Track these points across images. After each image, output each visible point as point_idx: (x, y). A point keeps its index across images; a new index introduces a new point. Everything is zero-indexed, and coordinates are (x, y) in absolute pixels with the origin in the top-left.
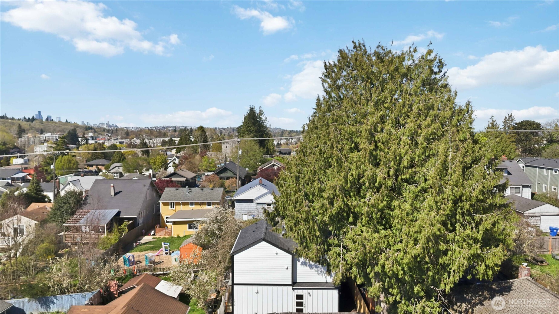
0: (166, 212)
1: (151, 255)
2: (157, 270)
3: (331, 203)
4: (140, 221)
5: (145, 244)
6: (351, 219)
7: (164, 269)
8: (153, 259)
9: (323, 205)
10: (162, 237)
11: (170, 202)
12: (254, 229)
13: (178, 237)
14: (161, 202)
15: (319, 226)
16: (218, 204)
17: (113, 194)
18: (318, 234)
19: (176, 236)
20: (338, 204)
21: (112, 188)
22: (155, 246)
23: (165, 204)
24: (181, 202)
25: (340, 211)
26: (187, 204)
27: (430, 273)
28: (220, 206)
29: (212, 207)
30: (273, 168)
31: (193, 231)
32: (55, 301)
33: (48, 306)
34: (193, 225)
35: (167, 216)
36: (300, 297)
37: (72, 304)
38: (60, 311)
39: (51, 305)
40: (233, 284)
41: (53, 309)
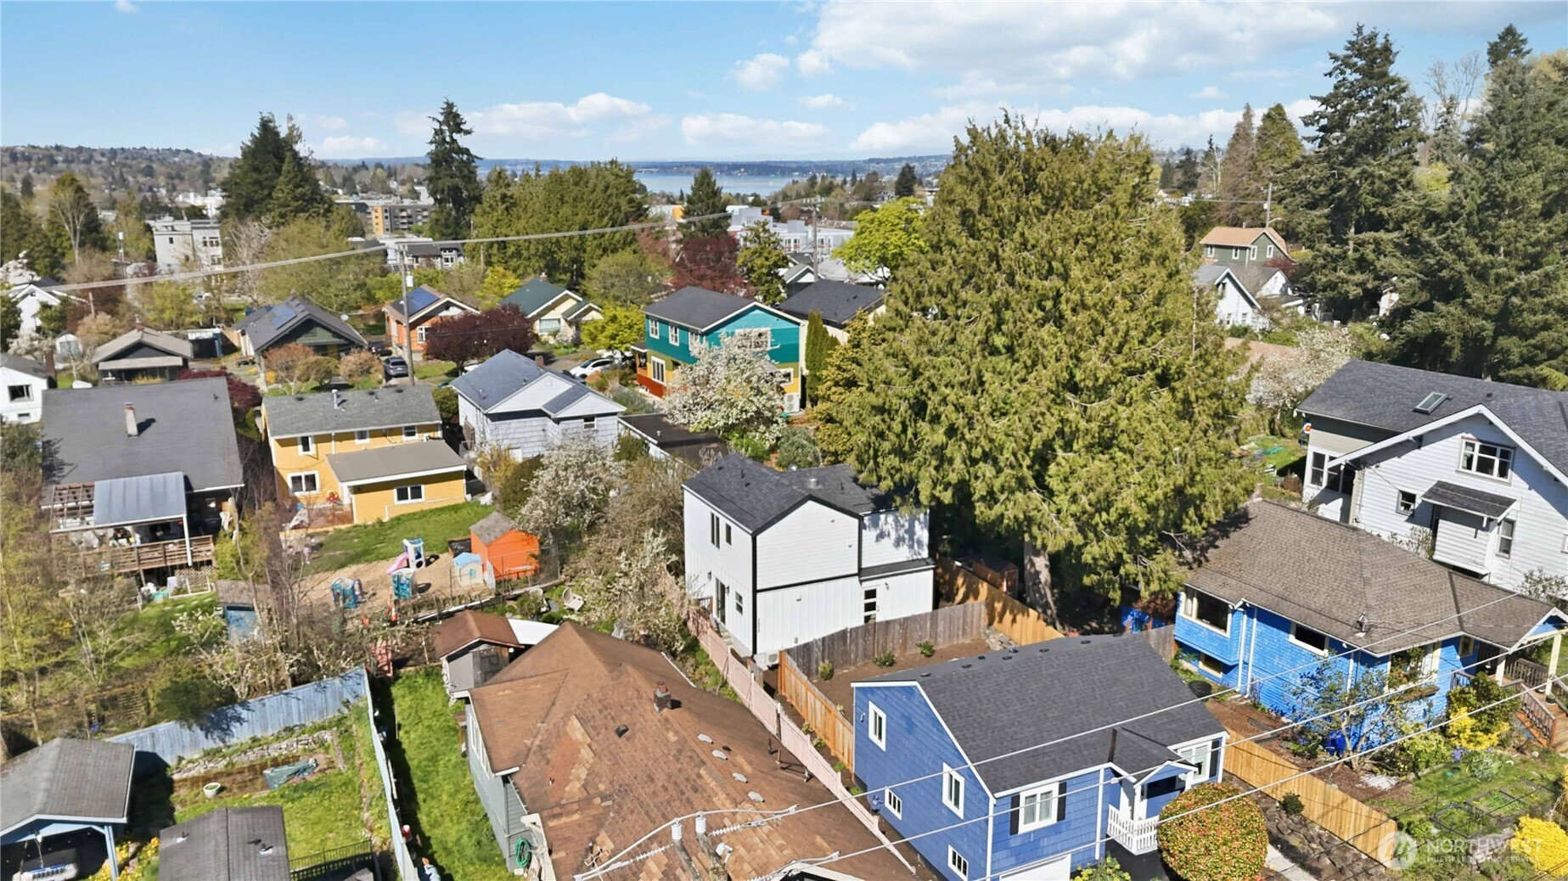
0: (288, 462)
10: (330, 530)
11: (301, 435)
14: (266, 439)
16: (433, 428)
17: (133, 430)
21: (130, 413)
23: (283, 443)
24: (333, 432)
26: (347, 437)
28: (439, 434)
29: (417, 437)
30: (444, 313)
31: (410, 505)
32: (244, 714)
33: (226, 731)
34: (408, 488)
35: (297, 474)
36: (871, 594)
37: (289, 714)
38: (259, 735)
39: (235, 727)
40: (755, 591)
41: (240, 734)
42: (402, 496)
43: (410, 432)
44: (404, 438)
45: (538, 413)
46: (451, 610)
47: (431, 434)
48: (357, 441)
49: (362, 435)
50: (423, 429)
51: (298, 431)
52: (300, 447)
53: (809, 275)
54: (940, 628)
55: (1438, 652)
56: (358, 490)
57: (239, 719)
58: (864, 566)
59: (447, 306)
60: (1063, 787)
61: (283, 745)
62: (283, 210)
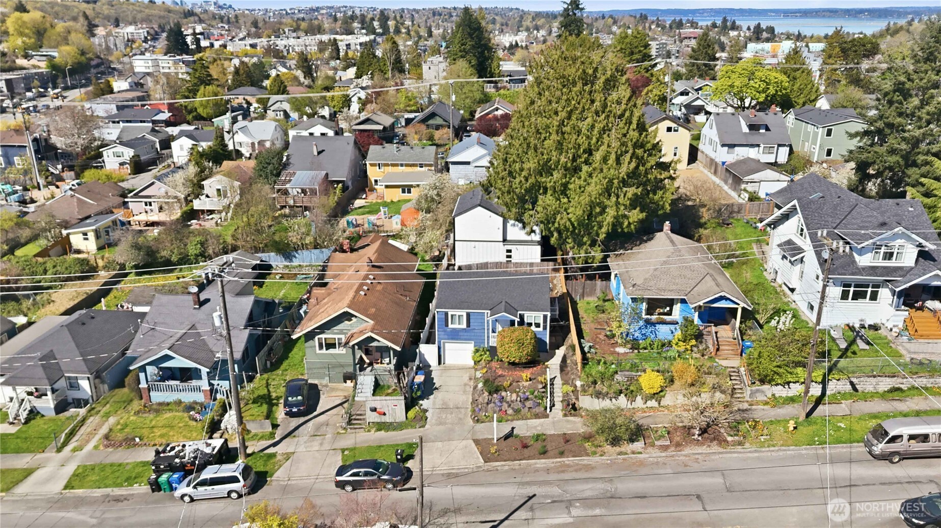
0: (373, 173)
1: (372, 218)
2: (381, 232)
3: (527, 180)
4: (350, 184)
5: (360, 208)
6: (541, 191)
7: (387, 231)
8: (375, 222)
9: (521, 181)
10: (374, 201)
11: (378, 162)
12: (471, 196)
13: (392, 201)
14: (367, 163)
15: (518, 197)
16: (430, 165)
17: (316, 153)
18: (516, 201)
19: (389, 201)
20: (531, 180)
21: (315, 147)
22: (373, 210)
23: (372, 165)
24: (390, 163)
25: (533, 186)
26: (396, 165)
27: (595, 228)
28: (433, 168)
29: (423, 169)
32: (297, 255)
35: (376, 179)
36: (509, 251)
37: (311, 259)
39: (294, 259)
40: (455, 240)
42: (404, 192)
43: (422, 166)
44: (419, 169)
45: (468, 163)
47: (429, 168)
48: (400, 168)
49: (402, 165)
50: (427, 165)
51: (377, 160)
52: (377, 167)
55: (679, 304)
56: (387, 187)
58: (506, 238)
60: (468, 315)
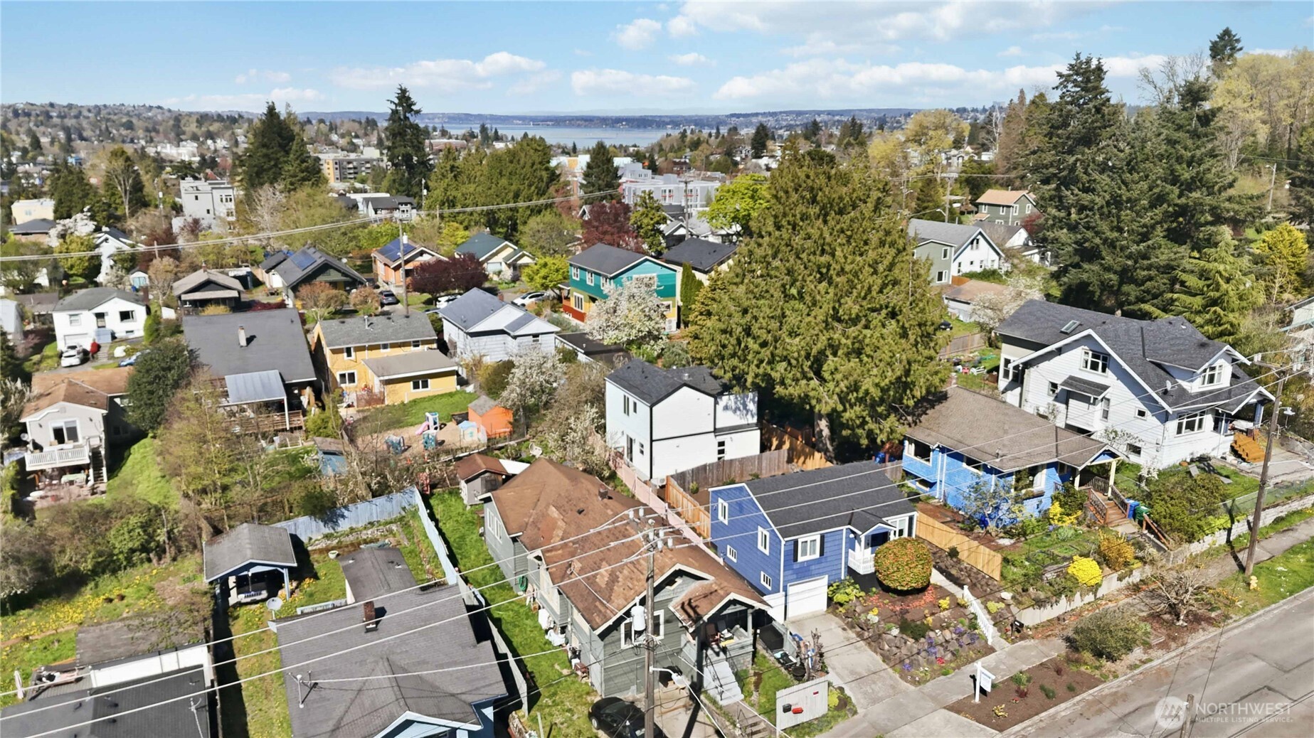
0: (338, 364)
10: (371, 408)
11: (346, 346)
14: (328, 348)
16: (431, 342)
17: (243, 342)
19: (397, 404)
21: (242, 332)
23: (333, 352)
24: (367, 344)
26: (377, 347)
27: (891, 393)
28: (435, 346)
29: (420, 348)
30: (420, 258)
31: (421, 392)
32: (346, 513)
33: (336, 523)
34: (420, 381)
35: (343, 372)
36: (721, 444)
37: (371, 514)
38: (354, 526)
39: (341, 521)
40: (652, 441)
41: (344, 526)
42: (416, 386)
43: (416, 344)
44: (412, 349)
45: (502, 332)
46: (461, 455)
47: (430, 346)
48: (382, 351)
49: (385, 347)
50: (425, 342)
51: (344, 343)
52: (345, 354)
53: (682, 229)
54: (764, 465)
55: (1045, 471)
56: (386, 382)
57: (343, 516)
58: (717, 427)
59: (421, 253)
60: (822, 537)
61: (369, 532)
62: (293, 180)
